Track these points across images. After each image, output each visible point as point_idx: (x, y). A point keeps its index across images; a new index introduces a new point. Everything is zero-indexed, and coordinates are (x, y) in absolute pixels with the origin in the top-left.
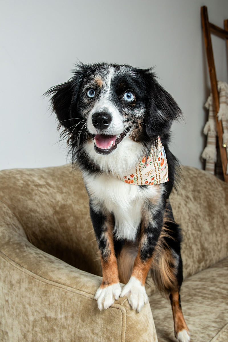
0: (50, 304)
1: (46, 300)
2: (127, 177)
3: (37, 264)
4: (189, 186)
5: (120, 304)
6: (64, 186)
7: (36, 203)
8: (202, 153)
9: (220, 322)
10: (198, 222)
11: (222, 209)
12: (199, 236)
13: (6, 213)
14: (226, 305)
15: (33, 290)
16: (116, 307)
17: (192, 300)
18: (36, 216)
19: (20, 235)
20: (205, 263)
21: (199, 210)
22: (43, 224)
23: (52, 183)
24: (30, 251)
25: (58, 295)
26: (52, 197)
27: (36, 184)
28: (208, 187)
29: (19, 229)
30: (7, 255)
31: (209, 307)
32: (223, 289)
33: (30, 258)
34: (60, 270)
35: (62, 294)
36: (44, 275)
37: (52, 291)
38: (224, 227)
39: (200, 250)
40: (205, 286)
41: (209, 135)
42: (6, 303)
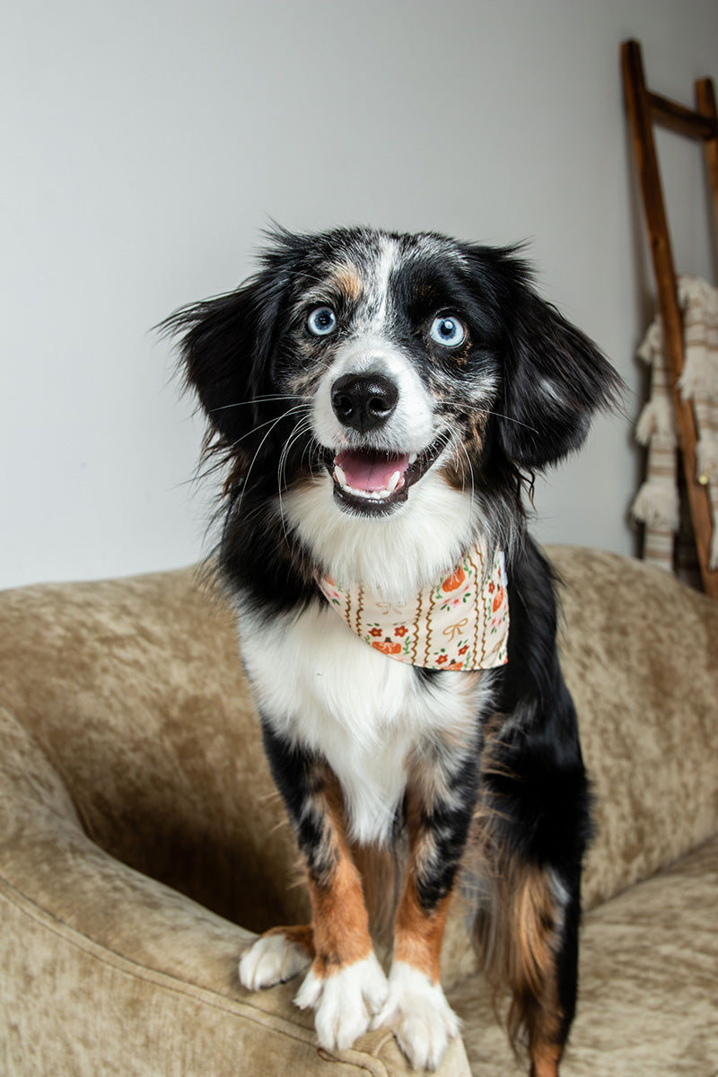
0: (150, 1045)
1: (137, 1029)
2: (382, 633)
3: (106, 914)
4: (593, 613)
5: (370, 1052)
6: (194, 635)
7: (107, 699)
8: (632, 502)
9: (693, 1068)
10: (623, 728)
11: (698, 684)
12: (626, 776)
13: (8, 739)
14: (712, 1008)
15: (96, 996)
16: (355, 1062)
17: (604, 990)
18: (105, 743)
19: (54, 811)
20: (647, 859)
21: (624, 690)
22: (127, 769)
23: (157, 629)
24: (86, 867)
25: (175, 1015)
26: (158, 675)
27: (103, 635)
28: (653, 613)
29: (51, 788)
30: (12, 882)
31: (660, 1015)
32: (705, 950)
33: (84, 893)
34: (180, 934)
35: (186, 1013)
36: (130, 950)
37: (154, 1002)
38: (706, 739)
39: (630, 820)
40: (646, 943)
41: (654, 445)
42: (11, 1035)
